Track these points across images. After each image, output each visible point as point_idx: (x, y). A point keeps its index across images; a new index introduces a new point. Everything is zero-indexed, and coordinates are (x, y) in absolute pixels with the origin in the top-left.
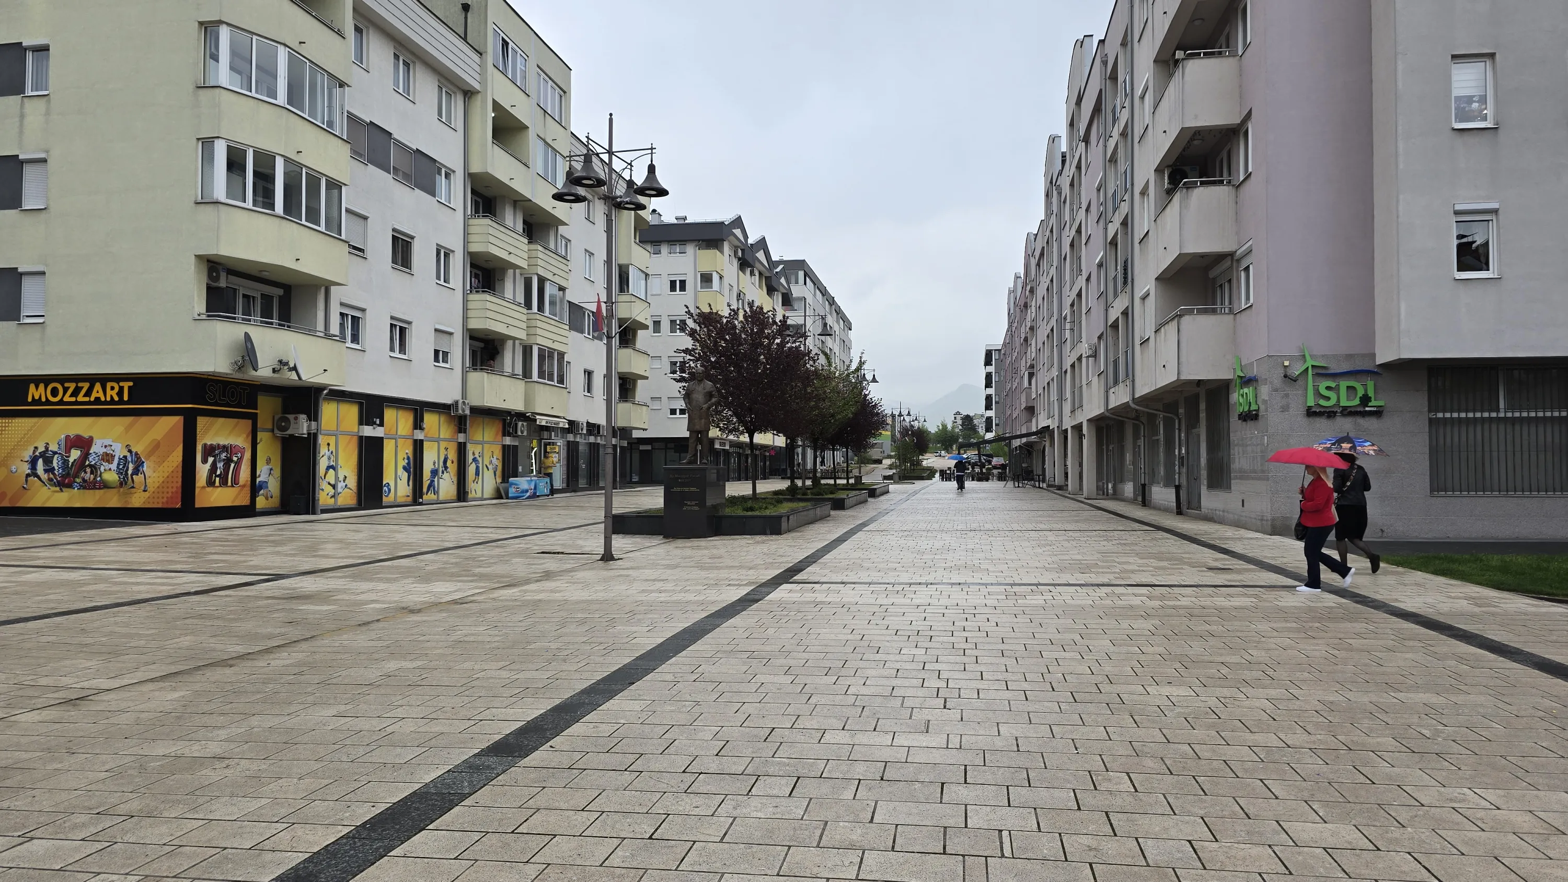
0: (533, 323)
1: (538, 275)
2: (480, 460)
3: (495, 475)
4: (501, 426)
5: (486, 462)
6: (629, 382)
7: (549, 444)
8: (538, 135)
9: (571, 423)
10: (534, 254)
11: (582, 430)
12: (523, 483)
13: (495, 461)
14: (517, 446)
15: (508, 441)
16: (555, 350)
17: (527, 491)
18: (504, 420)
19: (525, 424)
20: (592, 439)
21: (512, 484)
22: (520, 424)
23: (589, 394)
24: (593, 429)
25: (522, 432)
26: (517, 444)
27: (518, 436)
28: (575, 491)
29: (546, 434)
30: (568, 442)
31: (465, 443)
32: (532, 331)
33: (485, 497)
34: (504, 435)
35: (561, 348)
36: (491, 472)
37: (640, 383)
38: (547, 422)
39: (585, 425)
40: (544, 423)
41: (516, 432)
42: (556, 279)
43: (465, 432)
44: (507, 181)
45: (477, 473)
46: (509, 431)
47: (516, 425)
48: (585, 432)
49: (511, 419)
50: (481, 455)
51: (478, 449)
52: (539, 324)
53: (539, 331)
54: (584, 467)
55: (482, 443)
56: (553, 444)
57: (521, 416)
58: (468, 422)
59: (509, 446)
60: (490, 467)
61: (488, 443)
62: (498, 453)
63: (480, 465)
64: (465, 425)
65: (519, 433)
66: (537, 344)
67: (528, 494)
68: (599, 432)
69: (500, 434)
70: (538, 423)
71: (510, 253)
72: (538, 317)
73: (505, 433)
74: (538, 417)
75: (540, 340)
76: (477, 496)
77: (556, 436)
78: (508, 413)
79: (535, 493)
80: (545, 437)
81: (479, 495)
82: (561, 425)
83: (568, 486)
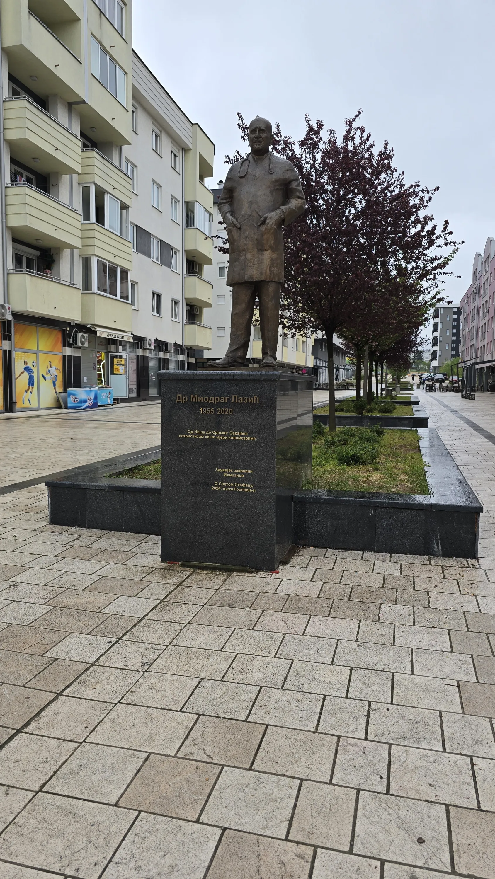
0: (91, 234)
1: (96, 184)
2: (34, 369)
3: (54, 385)
4: (60, 336)
5: (43, 371)
6: (196, 309)
7: (116, 357)
8: (92, 33)
9: (135, 337)
10: (90, 162)
11: (150, 345)
12: (81, 393)
13: (53, 371)
14: (79, 358)
15: (68, 351)
16: (118, 265)
17: (85, 401)
18: (64, 331)
19: (86, 335)
20: (161, 355)
21: (70, 394)
22: (80, 335)
23: (158, 315)
24: (161, 345)
25: (82, 343)
26: (79, 355)
27: (79, 348)
28: (144, 400)
29: (112, 348)
30: (138, 356)
31: (10, 351)
32: (90, 242)
33: (42, 406)
34: (64, 346)
35: (125, 265)
36: (49, 382)
37: (205, 310)
38: (109, 335)
39: (153, 341)
40: (105, 335)
41: (76, 343)
42: (116, 193)
43: (10, 339)
44: (52, 68)
45: (31, 382)
46: (68, 342)
47: (76, 336)
48: (153, 347)
49: (71, 330)
50: (36, 364)
51: (31, 359)
52: (97, 235)
53: (97, 242)
54: (154, 378)
55: (36, 352)
56: (121, 357)
57: (82, 328)
58: (13, 328)
59: (69, 357)
60: (48, 377)
61: (42, 352)
62: (57, 364)
63: (35, 375)
64: (10, 332)
65: (79, 344)
66: (96, 256)
67: (87, 404)
68: (167, 349)
69: (60, 344)
70: (98, 334)
71: (57, 149)
72: (96, 227)
73: (66, 344)
74: (98, 329)
75: (98, 252)
76: (31, 406)
77: (124, 349)
78: (68, 324)
79: (97, 403)
80: (112, 351)
81: (34, 404)
82: (125, 339)
83: (138, 395)
